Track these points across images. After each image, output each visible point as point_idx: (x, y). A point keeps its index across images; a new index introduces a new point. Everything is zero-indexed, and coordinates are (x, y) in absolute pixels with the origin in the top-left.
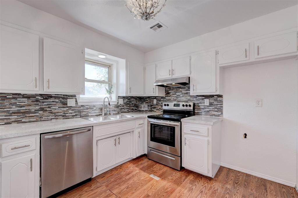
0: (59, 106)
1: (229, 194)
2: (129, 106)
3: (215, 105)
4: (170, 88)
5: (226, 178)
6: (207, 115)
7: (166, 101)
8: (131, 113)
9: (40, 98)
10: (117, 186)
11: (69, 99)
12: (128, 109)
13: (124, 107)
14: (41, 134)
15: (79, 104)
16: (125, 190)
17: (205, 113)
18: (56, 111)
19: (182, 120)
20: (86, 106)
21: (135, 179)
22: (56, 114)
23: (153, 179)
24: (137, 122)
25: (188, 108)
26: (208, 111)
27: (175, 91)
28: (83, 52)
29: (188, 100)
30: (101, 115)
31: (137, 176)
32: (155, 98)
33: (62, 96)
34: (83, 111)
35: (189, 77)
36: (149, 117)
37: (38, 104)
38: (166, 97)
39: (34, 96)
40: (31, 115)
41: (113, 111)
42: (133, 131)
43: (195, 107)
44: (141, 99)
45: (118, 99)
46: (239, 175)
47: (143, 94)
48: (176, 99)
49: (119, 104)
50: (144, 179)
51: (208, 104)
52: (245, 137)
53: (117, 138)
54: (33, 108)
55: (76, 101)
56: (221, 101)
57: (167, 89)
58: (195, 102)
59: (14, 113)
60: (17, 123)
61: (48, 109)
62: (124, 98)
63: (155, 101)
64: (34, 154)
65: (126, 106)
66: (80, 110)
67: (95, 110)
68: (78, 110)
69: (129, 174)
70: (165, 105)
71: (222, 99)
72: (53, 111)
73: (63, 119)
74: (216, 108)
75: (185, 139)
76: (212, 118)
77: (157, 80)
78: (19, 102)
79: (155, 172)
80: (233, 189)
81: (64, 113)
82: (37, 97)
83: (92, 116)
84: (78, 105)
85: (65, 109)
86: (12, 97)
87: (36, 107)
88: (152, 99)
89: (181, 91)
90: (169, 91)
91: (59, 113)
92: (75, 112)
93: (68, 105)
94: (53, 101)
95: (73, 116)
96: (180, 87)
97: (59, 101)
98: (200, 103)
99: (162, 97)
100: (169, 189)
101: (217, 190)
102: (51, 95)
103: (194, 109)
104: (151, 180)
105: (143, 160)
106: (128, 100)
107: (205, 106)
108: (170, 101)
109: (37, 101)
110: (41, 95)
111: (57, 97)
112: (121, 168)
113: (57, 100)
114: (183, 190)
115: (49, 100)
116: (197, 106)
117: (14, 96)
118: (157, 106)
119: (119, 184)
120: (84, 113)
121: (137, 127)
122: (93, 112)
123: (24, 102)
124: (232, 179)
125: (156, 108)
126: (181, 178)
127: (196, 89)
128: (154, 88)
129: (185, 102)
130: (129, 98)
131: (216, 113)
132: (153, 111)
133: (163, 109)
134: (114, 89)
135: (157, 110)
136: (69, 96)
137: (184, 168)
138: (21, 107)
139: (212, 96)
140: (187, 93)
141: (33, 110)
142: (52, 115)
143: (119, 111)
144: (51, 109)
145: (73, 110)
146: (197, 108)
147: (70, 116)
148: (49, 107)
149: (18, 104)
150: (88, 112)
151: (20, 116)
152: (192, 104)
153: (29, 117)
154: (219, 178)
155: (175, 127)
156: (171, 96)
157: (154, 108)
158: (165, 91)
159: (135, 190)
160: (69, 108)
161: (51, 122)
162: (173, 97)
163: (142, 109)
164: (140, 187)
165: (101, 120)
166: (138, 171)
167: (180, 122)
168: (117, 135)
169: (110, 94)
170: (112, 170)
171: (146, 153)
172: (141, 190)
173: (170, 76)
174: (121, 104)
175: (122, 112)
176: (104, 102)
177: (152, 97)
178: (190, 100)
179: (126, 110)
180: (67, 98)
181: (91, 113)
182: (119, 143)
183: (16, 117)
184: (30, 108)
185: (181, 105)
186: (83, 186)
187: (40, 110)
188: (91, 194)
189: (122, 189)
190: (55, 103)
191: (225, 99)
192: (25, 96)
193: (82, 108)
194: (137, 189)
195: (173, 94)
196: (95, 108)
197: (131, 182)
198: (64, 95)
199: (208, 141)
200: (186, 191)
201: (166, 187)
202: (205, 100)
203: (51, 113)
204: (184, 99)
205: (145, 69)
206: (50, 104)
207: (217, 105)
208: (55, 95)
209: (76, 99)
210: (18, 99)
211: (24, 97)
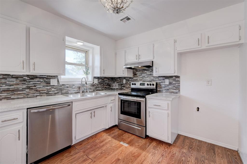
0: (44, 85)
1: (185, 157)
2: (103, 85)
3: (174, 84)
4: (137, 70)
5: (183, 144)
6: (167, 93)
7: (133, 81)
8: (105, 90)
9: (26, 78)
10: (93, 152)
11: (52, 79)
12: (102, 87)
13: (98, 86)
14: (27, 109)
15: (61, 83)
16: (99, 155)
17: (166, 90)
18: (40, 89)
19: (147, 96)
20: (66, 85)
21: (108, 145)
22: (41, 92)
23: (123, 145)
24: (109, 98)
25: (152, 87)
26: (168, 89)
27: (141, 73)
28: (64, 40)
29: (152, 80)
30: (79, 92)
31: (110, 144)
32: (125, 79)
33: (46, 76)
34: (64, 89)
35: (153, 61)
36: (119, 94)
37: (25, 83)
38: (133, 77)
39: (21, 77)
40: (19, 92)
41: (89, 89)
42: (106, 106)
43: (158, 86)
44: (113, 79)
45: (94, 79)
46: (193, 141)
47: (115, 75)
48: (142, 79)
49: (94, 83)
50: (116, 145)
51: (168, 84)
52: (198, 110)
53: (92, 112)
54: (21, 87)
55: (58, 81)
56: (179, 81)
57: (135, 70)
58: (158, 82)
59: (4, 91)
60: (7, 100)
61: (33, 88)
62: (98, 78)
63: (124, 81)
64: (22, 126)
65: (100, 85)
66: (62, 88)
67: (74, 88)
68: (59, 88)
69: (102, 142)
70: (133, 84)
71: (179, 79)
72: (38, 89)
73: (47, 96)
74: (174, 87)
75: (149, 112)
76: (171, 94)
77: (126, 63)
78: (8, 82)
79: (124, 140)
80: (188, 153)
81: (48, 91)
82: (24, 77)
83: (71, 93)
84: (59, 84)
85: (48, 88)
86: (2, 77)
87: (24, 86)
88: (122, 79)
89: (146, 73)
90: (136, 73)
91: (44, 91)
92: (57, 90)
93: (51, 84)
94: (38, 81)
95: (55, 93)
96: (145, 70)
97: (44, 81)
98: (162, 83)
99: (130, 78)
100: (136, 154)
101: (175, 154)
102: (36, 75)
103: (156, 87)
104: (121, 147)
105: (114, 130)
106: (102, 80)
107: (165, 85)
108: (137, 81)
109: (24, 81)
110: (28, 76)
111: (41, 77)
112: (96, 137)
113: (42, 80)
114: (148, 154)
115: (35, 80)
116: (159, 85)
117: (5, 77)
118: (126, 85)
119: (94, 150)
120: (65, 91)
121: (109, 102)
122: (72, 90)
123: (13, 82)
124: (187, 145)
125: (125, 86)
126: (146, 144)
127: (158, 71)
128: (124, 70)
129: (149, 81)
130: (103, 78)
131: (174, 91)
132: (123, 89)
133: (131, 87)
134: (90, 71)
135: (126, 88)
136: (52, 77)
137: (148, 136)
138: (10, 86)
139: (171, 77)
140: (151, 74)
141: (21, 89)
142: (37, 92)
143: (95, 89)
144: (36, 88)
145: (55, 88)
146: (159, 87)
147: (53, 93)
148: (35, 86)
149: (7, 83)
150: (68, 90)
151: (9, 93)
152: (155, 84)
153: (17, 94)
154: (177, 143)
155: (141, 102)
156: (137, 77)
157: (124, 86)
158: (133, 72)
159: (108, 155)
160: (52, 87)
161: (37, 99)
162: (139, 78)
163: (114, 88)
164: (111, 153)
165: (79, 97)
166: (110, 139)
167: (145, 98)
168: (93, 109)
169: (87, 75)
170: (88, 139)
171: (117, 124)
172: (113, 154)
173: (137, 60)
174: (96, 84)
175: (97, 90)
176: (82, 81)
177: (122, 77)
178: (153, 80)
179: (100, 89)
180: (50, 78)
181: (71, 91)
182: (94, 116)
183: (6, 94)
184: (18, 86)
185: (146, 84)
186: (63, 153)
187: (27, 89)
188: (71, 159)
189: (96, 154)
190: (40, 82)
191: (181, 79)
192: (14, 76)
193: (63, 87)
194: (109, 154)
195: (139, 75)
196: (74, 87)
197: (104, 148)
198: (47, 76)
199: (168, 113)
200: (150, 155)
201: (133, 152)
202: (166, 80)
203: (37, 91)
204: (148, 79)
205: (116, 54)
206: (36, 84)
207: (175, 84)
208: (40, 75)
209: (58, 79)
210: (7, 79)
211: (13, 78)
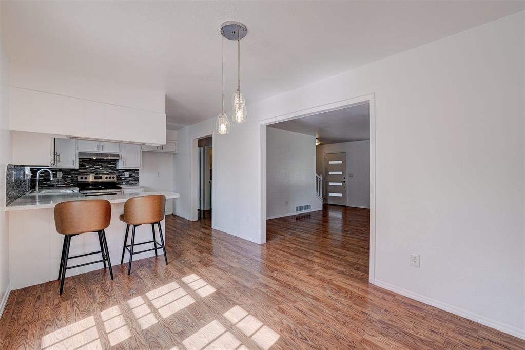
17: (126, 183)
25: (112, 180)
26: (128, 181)
29: (109, 173)
32: (61, 171)
35: (119, 155)
38: (79, 169)
48: (95, 172)
51: (128, 176)
63: (60, 174)
70: (82, 178)
71: (138, 172)
74: (134, 179)
98: (121, 175)
107: (125, 177)
108: (87, 174)
131: (134, 182)
139: (131, 170)
140: (107, 167)
152: (115, 176)
156: (86, 169)
185: (104, 178)
195: (89, 167)
202: (126, 173)
204: (104, 172)
207: (135, 176)
